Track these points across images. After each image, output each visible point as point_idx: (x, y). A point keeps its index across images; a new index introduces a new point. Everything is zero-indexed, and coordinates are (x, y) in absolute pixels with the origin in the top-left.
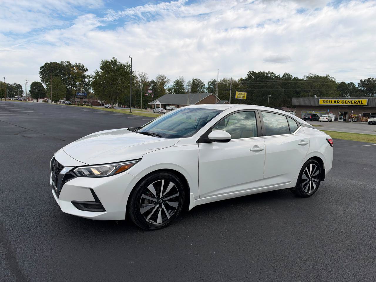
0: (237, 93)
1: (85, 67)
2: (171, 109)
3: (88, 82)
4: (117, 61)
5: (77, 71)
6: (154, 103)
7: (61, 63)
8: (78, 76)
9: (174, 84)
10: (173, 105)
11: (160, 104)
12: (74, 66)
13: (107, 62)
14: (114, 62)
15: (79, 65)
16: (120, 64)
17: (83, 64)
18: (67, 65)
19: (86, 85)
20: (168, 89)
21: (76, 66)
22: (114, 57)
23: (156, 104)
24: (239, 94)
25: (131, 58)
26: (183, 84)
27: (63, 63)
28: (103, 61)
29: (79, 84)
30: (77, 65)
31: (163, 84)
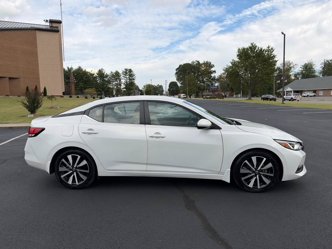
1: (212, 64)
2: (307, 95)
3: (214, 77)
4: (256, 46)
5: (205, 68)
6: (284, 90)
7: (192, 63)
8: (206, 73)
9: (302, 69)
11: (291, 91)
12: (202, 64)
13: (244, 49)
14: (253, 48)
15: (207, 63)
17: (210, 61)
18: (196, 64)
19: (212, 79)
21: (204, 64)
22: (253, 42)
23: (287, 91)
26: (312, 67)
27: (194, 63)
28: (239, 50)
29: (206, 79)
30: (205, 62)
31: (289, 69)
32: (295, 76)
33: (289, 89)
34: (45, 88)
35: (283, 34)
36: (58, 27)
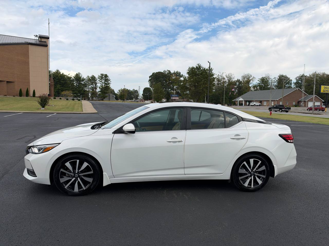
0: (323, 87)
2: (253, 105)
5: (175, 77)
6: (237, 100)
8: (176, 81)
9: (259, 82)
10: (256, 101)
11: (243, 101)
13: (193, 68)
14: (199, 68)
15: (177, 73)
16: (203, 68)
17: (180, 72)
18: (168, 73)
20: (253, 86)
21: (174, 73)
23: (239, 101)
24: (325, 88)
25: (210, 63)
26: (268, 81)
27: (165, 72)
29: (176, 87)
30: (175, 72)
31: (248, 82)
33: (241, 99)
34: (34, 91)
36: (46, 42)
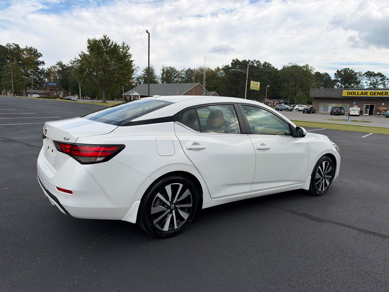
0: (252, 82)
1: (38, 52)
3: (42, 70)
5: (28, 56)
6: (130, 95)
7: (7, 45)
8: (31, 63)
9: (144, 73)
11: (138, 96)
12: (23, 50)
13: (95, 41)
14: (105, 41)
17: (36, 48)
18: (14, 49)
19: (39, 73)
21: (26, 49)
23: (133, 96)
24: (254, 84)
26: (153, 72)
27: (9, 46)
28: (90, 40)
30: (28, 48)
32: (138, 79)
33: (136, 94)
35: (147, 32)
